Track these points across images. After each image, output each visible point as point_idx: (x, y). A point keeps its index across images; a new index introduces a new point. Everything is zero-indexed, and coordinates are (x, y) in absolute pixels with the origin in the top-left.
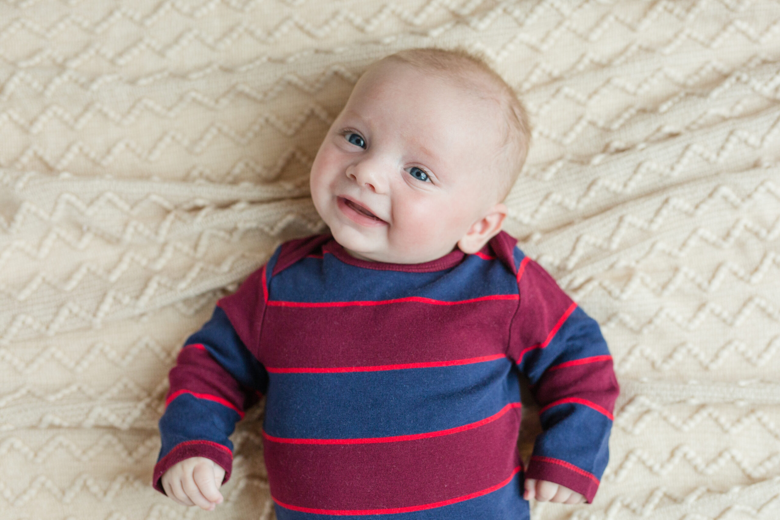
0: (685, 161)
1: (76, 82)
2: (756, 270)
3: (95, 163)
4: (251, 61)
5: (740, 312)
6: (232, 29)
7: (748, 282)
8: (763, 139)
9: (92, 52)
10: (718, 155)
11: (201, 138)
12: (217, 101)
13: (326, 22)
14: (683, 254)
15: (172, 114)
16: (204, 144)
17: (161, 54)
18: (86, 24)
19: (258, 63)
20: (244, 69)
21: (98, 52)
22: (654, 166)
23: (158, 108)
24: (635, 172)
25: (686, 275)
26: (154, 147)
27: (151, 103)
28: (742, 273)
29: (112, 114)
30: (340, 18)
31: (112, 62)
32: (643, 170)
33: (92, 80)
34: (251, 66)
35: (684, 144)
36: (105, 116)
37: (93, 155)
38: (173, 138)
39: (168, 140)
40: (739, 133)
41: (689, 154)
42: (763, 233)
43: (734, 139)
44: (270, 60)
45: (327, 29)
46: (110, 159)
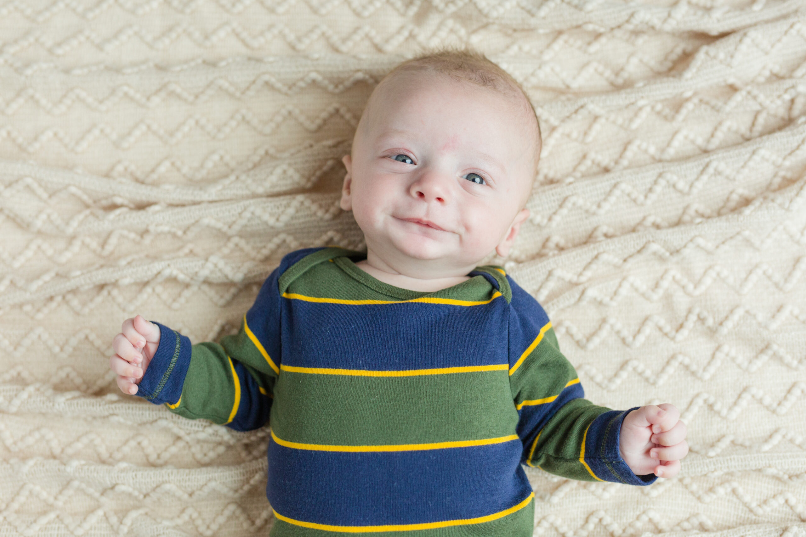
0: (613, 199)
1: (11, 65)
2: (681, 326)
3: (21, 148)
4: (186, 62)
5: (663, 370)
6: (170, 29)
7: (673, 339)
8: (691, 186)
9: (31, 39)
10: (646, 197)
11: (129, 134)
12: (148, 99)
13: (262, 33)
14: (614, 304)
15: (103, 107)
16: (132, 139)
17: (100, 47)
18: (29, 12)
19: (192, 64)
20: (178, 68)
21: (37, 40)
22: (580, 202)
23: (90, 100)
24: (561, 206)
25: (612, 326)
26: (82, 138)
27: (83, 94)
28: (667, 329)
29: (43, 102)
30: (275, 31)
31: (50, 51)
32: (569, 204)
33: (27, 65)
34: (185, 67)
35: (613, 182)
36: (37, 102)
37: (20, 140)
38: (102, 131)
39: (96, 132)
40: (668, 176)
41: (617, 192)
42: (690, 287)
43: (662, 182)
44: (204, 62)
45: (262, 40)
46: (37, 145)
